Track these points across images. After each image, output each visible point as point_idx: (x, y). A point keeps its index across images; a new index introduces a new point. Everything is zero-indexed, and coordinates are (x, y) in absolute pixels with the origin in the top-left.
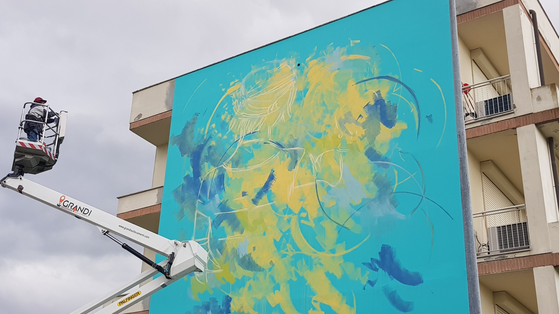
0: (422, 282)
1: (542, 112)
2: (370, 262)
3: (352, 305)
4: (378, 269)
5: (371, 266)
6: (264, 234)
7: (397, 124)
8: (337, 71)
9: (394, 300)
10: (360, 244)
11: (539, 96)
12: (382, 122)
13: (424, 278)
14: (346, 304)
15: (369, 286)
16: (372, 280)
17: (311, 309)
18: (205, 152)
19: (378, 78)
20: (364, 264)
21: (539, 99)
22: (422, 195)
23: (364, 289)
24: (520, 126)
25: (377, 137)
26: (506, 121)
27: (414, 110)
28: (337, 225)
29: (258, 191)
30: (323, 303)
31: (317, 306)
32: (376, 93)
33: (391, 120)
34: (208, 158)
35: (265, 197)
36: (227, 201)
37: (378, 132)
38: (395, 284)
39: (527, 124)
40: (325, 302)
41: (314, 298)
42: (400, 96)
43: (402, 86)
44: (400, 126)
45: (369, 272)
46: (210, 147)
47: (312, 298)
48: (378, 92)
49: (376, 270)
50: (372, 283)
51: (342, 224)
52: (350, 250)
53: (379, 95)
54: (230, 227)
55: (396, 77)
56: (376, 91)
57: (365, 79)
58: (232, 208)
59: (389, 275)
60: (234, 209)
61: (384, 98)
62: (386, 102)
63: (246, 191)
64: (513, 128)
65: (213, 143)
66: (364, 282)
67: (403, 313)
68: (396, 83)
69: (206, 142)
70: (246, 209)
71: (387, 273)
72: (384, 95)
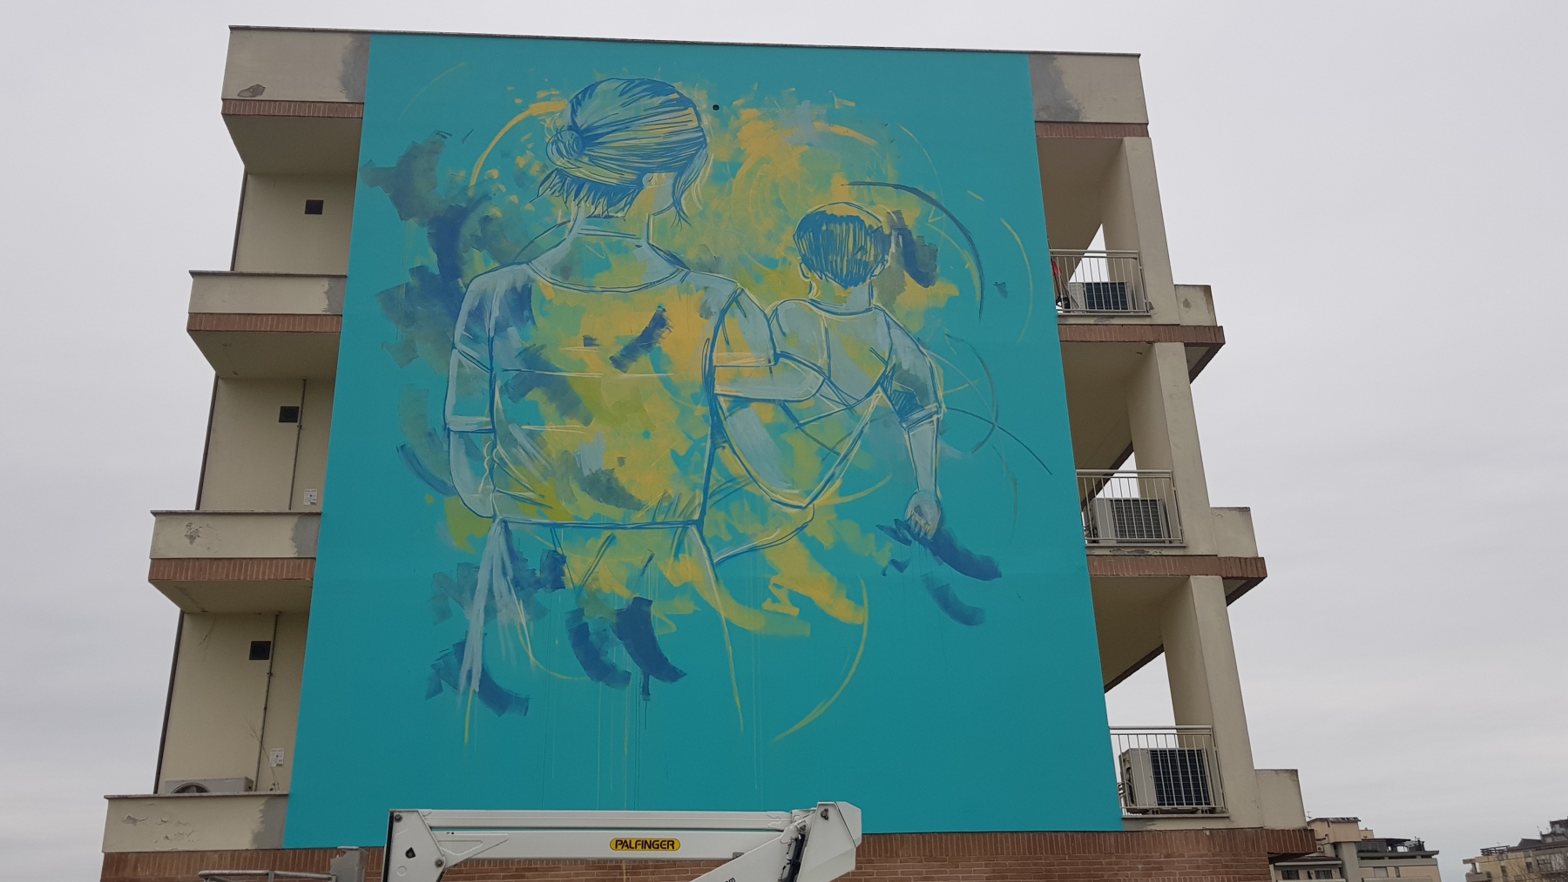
0: (1000, 576)
1: (1195, 327)
2: (894, 527)
3: (859, 602)
4: (911, 542)
5: (894, 534)
6: (647, 435)
7: (937, 283)
8: (807, 147)
9: (945, 600)
10: (872, 489)
11: (1186, 300)
12: (908, 272)
13: (1002, 569)
14: (847, 597)
15: (892, 570)
16: (899, 560)
17: (769, 600)
18: (471, 227)
19: (897, 187)
20: (881, 527)
21: (1187, 304)
22: (993, 421)
23: (884, 575)
24: (1159, 341)
25: (898, 298)
26: (1137, 328)
27: (970, 264)
28: (819, 445)
29: (627, 343)
30: (795, 590)
31: (782, 595)
32: (893, 215)
33: (927, 273)
34: (481, 243)
35: (644, 359)
36: (543, 347)
37: (901, 288)
38: (945, 573)
39: (1171, 341)
40: (801, 591)
41: (774, 579)
42: (943, 233)
43: (944, 214)
44: (943, 289)
45: (891, 544)
46: (486, 220)
47: (769, 580)
48: (898, 213)
49: (908, 542)
50: (900, 566)
51: (831, 446)
52: (850, 498)
53: (901, 219)
54: (554, 405)
55: (934, 196)
56: (895, 210)
57: (869, 180)
58: (558, 366)
59: (934, 555)
60: (563, 368)
61: (909, 228)
62: (915, 236)
63: (594, 337)
64: (1149, 343)
65: (495, 211)
66: (884, 563)
67: (964, 626)
68: (934, 208)
69: (475, 204)
70: (596, 375)
71: (928, 551)
72: (909, 222)
